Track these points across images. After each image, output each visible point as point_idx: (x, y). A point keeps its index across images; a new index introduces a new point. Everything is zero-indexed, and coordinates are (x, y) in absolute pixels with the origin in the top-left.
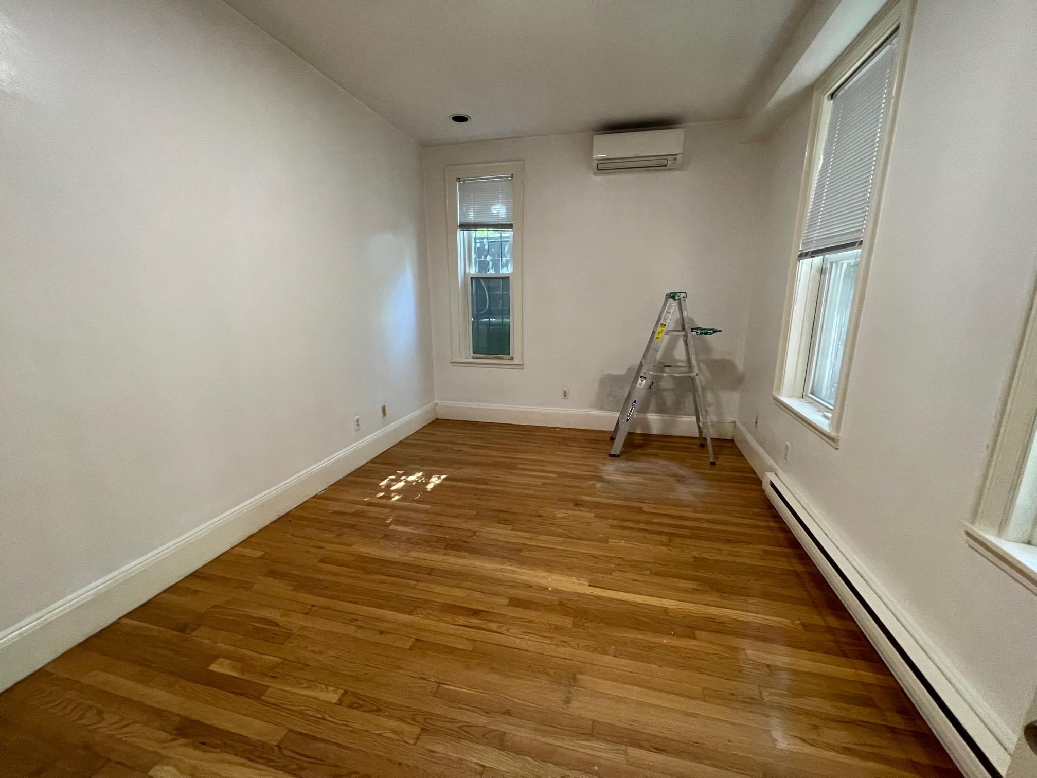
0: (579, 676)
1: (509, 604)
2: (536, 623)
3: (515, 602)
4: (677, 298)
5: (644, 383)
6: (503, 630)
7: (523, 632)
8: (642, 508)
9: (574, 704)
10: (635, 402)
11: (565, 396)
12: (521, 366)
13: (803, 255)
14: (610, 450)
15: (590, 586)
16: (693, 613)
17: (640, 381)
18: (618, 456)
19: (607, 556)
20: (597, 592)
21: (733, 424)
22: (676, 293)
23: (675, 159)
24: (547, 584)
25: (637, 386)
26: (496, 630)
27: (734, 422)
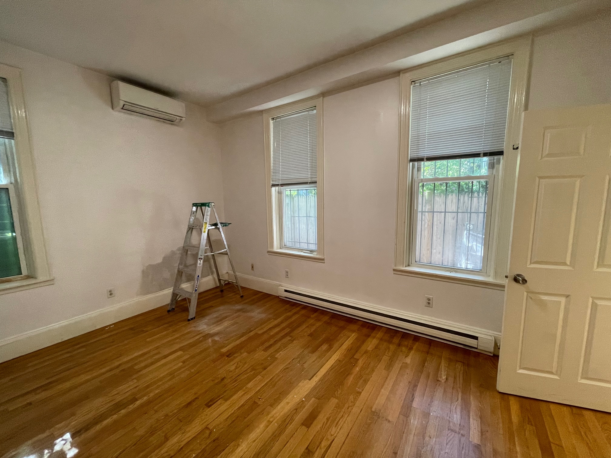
0: (373, 410)
1: (308, 426)
2: (330, 417)
3: (308, 422)
4: (210, 206)
5: (201, 262)
6: (331, 438)
7: (336, 426)
8: (256, 333)
9: (390, 418)
10: (198, 276)
11: (111, 294)
12: (50, 282)
13: (273, 185)
14: (188, 316)
15: (310, 380)
16: (343, 353)
17: (199, 262)
18: (194, 318)
19: (289, 363)
20: (316, 379)
21: (227, 274)
22: (210, 203)
23: (181, 120)
24: (298, 400)
25: (198, 265)
26: (329, 442)
27: (227, 273)
